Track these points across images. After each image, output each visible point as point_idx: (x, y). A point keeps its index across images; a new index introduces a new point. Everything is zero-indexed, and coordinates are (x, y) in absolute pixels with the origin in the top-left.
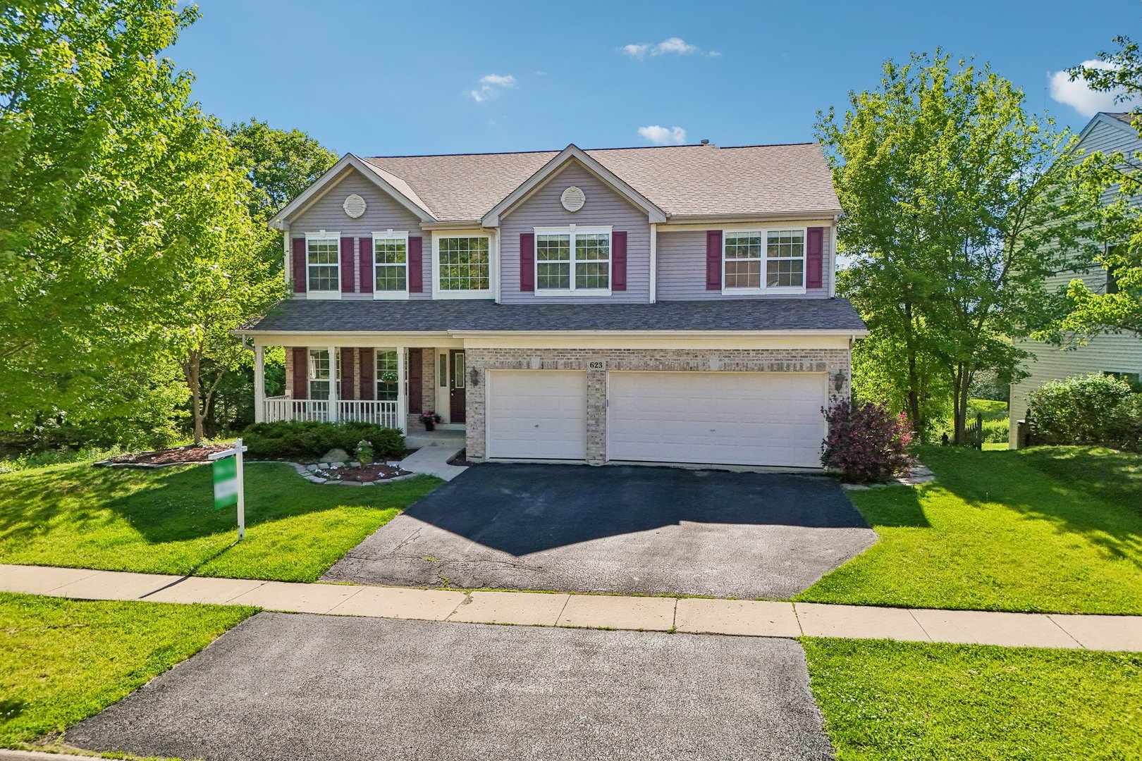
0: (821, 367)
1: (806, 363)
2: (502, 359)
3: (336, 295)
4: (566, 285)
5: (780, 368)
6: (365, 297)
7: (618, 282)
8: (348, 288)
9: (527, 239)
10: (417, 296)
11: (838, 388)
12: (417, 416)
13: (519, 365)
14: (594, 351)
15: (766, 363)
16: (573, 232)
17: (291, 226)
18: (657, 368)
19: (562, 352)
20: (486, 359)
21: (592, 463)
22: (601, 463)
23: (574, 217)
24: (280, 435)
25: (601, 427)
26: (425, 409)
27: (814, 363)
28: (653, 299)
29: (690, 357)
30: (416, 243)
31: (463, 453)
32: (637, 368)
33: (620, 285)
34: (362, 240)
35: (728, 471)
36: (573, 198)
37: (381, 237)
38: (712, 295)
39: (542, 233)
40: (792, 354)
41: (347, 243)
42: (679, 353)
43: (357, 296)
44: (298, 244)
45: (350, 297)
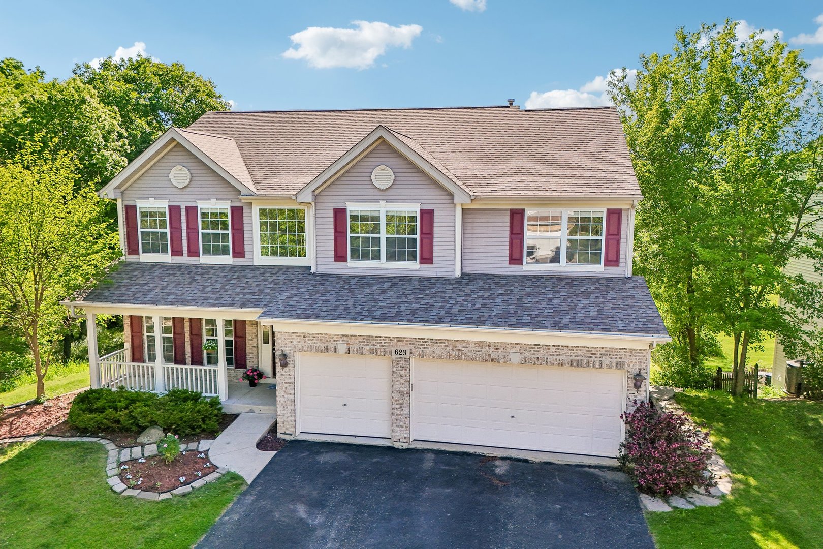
0: (620, 365)
1: (606, 360)
2: (310, 343)
3: (166, 258)
4: (377, 257)
5: (580, 364)
6: (193, 260)
7: (426, 256)
8: (177, 252)
9: (339, 214)
10: (240, 261)
11: (637, 387)
12: (242, 371)
13: (327, 349)
14: (399, 340)
15: (566, 359)
16: (382, 209)
17: (122, 193)
18: (459, 358)
19: (367, 339)
20: (295, 342)
21: (396, 445)
22: (405, 446)
23: (385, 194)
24: (102, 410)
25: (406, 411)
26: (249, 365)
27: (614, 361)
28: (458, 274)
29: (492, 349)
30: (237, 212)
31: (274, 429)
32: (440, 357)
33: (427, 259)
34: (188, 208)
35: (526, 461)
36: (382, 176)
37: (204, 206)
38: (515, 270)
39: (353, 208)
40: (592, 352)
41: (174, 210)
42: (480, 344)
43: (185, 259)
44: (130, 210)
45: (178, 260)
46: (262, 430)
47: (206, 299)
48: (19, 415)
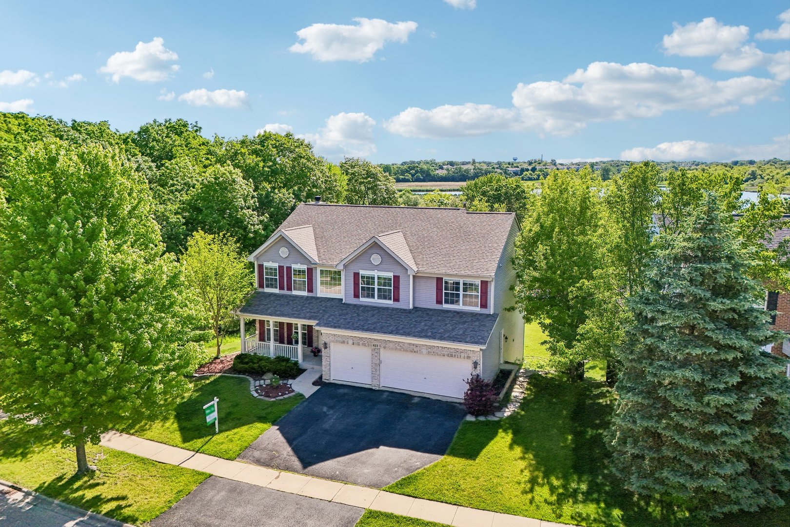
0: (469, 357)
1: (463, 355)
2: (336, 339)
3: (276, 291)
4: (373, 297)
5: (452, 356)
6: (288, 293)
7: (396, 298)
8: (282, 288)
9: (356, 275)
10: (310, 295)
11: (475, 368)
12: (311, 348)
13: (344, 342)
14: (375, 340)
15: (446, 353)
16: (376, 274)
17: (257, 258)
18: (400, 350)
19: (361, 338)
20: (330, 338)
21: (374, 388)
22: (377, 389)
23: (376, 267)
24: (247, 363)
25: (378, 373)
26: (314, 345)
27: (466, 355)
28: (411, 307)
29: (414, 346)
30: (310, 271)
31: (321, 377)
32: (393, 349)
34: (287, 267)
35: (429, 398)
36: (376, 259)
37: (295, 266)
38: (438, 307)
39: (362, 272)
40: (456, 350)
41: (281, 268)
42: (410, 344)
43: (285, 292)
44: (261, 267)
45: (282, 292)
46: (316, 377)
47: (294, 314)
48: (211, 363)
